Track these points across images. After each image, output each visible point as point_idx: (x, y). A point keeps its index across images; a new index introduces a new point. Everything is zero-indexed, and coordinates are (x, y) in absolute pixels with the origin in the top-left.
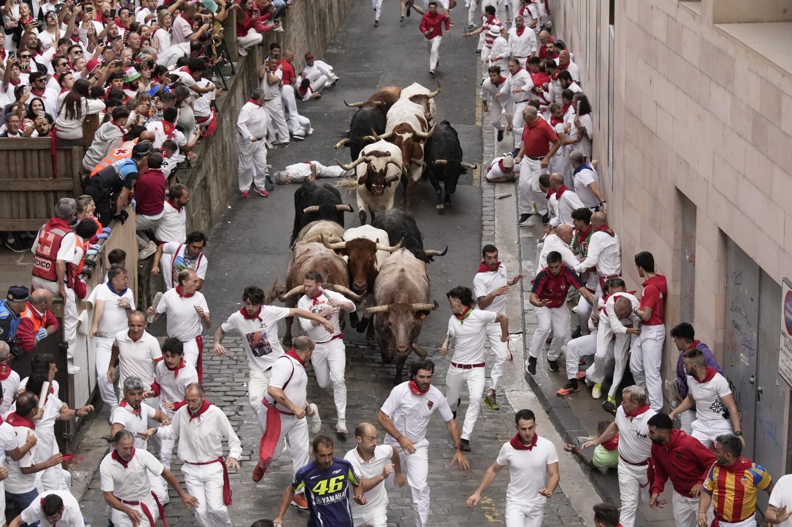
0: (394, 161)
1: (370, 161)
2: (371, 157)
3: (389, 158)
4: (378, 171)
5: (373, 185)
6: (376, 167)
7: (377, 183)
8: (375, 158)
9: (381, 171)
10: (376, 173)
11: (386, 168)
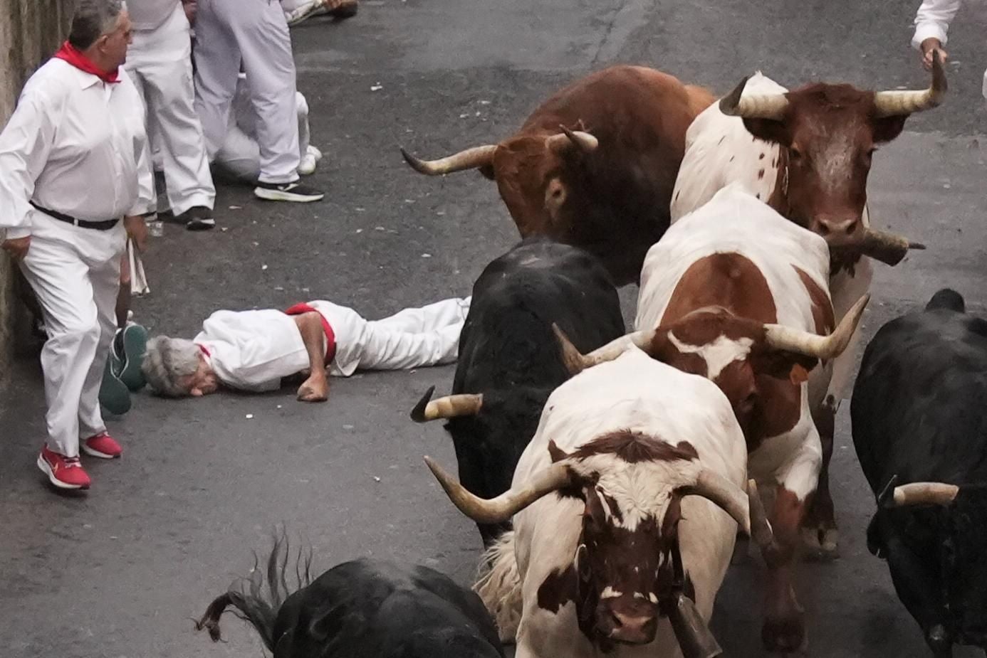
0: (713, 483)
1: (596, 476)
2: (600, 461)
3: (687, 471)
4: (631, 523)
5: (609, 592)
6: (623, 505)
7: (624, 584)
8: (621, 465)
9: (648, 524)
10: (623, 531)
11: (673, 516)
